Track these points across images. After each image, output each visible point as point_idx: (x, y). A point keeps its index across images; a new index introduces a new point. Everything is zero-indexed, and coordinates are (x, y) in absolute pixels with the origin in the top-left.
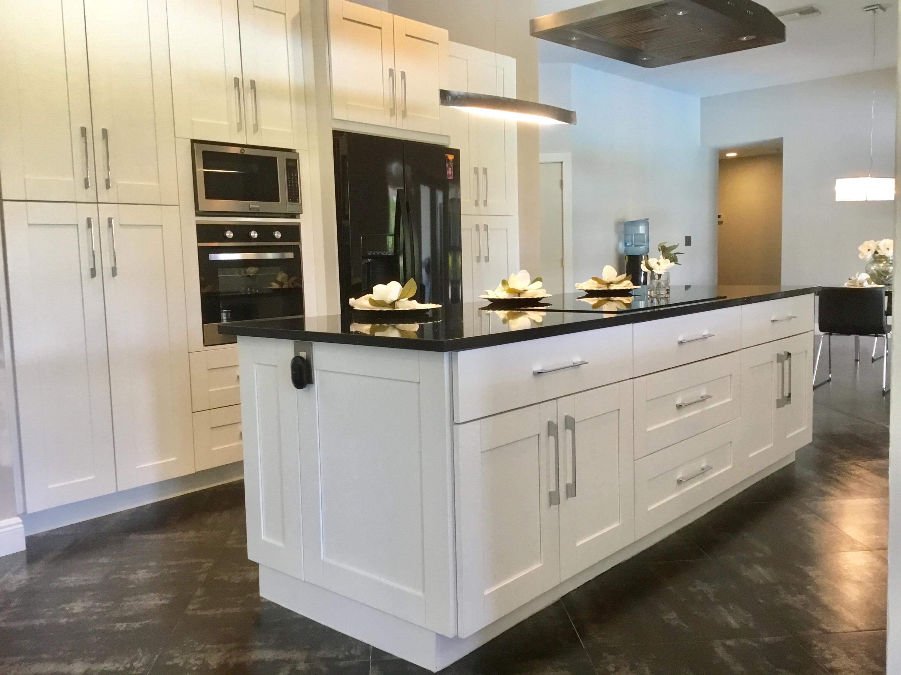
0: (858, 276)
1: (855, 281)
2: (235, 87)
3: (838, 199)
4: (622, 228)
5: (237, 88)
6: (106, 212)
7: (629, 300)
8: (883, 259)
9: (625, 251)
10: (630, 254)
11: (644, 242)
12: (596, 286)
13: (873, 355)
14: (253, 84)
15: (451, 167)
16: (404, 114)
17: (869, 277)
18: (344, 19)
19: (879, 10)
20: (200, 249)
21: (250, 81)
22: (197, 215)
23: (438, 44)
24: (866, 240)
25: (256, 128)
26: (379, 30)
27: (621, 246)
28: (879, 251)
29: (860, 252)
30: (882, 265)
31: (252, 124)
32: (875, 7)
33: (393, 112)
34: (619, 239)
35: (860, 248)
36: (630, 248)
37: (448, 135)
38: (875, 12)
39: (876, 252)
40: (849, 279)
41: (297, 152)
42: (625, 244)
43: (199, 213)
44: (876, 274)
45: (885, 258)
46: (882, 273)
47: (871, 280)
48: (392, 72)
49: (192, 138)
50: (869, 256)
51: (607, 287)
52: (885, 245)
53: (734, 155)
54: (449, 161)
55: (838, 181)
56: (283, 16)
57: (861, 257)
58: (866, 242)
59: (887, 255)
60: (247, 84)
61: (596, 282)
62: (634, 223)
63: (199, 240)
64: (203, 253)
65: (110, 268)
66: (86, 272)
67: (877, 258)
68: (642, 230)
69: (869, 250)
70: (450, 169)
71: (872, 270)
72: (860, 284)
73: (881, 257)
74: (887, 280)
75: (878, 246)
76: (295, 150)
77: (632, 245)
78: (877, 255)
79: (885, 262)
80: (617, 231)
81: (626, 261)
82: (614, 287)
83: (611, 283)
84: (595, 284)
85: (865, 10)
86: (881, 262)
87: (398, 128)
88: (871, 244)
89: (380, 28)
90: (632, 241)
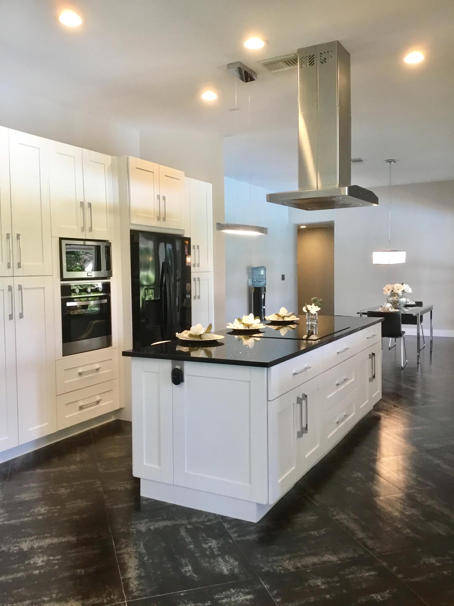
0: (386, 305)
1: (385, 308)
2: (81, 207)
3: (374, 263)
4: (250, 271)
5: (82, 207)
6: (18, 281)
7: (294, 326)
8: (396, 295)
9: (253, 285)
10: (256, 286)
11: (263, 279)
12: (276, 318)
13: (390, 346)
14: (90, 205)
15: (187, 248)
16: (164, 219)
17: (391, 305)
18: (137, 168)
19: (393, 163)
20: (62, 300)
21: (87, 203)
22: (61, 280)
23: (179, 180)
24: (387, 284)
25: (91, 229)
26: (153, 173)
27: (250, 282)
28: (394, 291)
29: (384, 290)
30: (395, 298)
31: (88, 227)
32: (391, 161)
33: (159, 219)
34: (249, 278)
35: (384, 289)
36: (255, 283)
37: (184, 229)
38: (390, 163)
39: (392, 291)
40: (381, 307)
41: (110, 242)
42: (253, 281)
43: (62, 279)
44: (393, 303)
45: (397, 294)
46: (395, 302)
47: (392, 307)
48: (158, 197)
49: (60, 237)
50: (389, 293)
51: (282, 319)
52: (397, 287)
53: (305, 227)
54: (186, 244)
55: (374, 253)
56: (103, 166)
57: (385, 293)
58: (387, 285)
59: (398, 293)
60: (86, 205)
61: (276, 316)
62: (258, 269)
63: (62, 295)
64: (64, 302)
65: (18, 313)
66: (7, 317)
67: (393, 294)
68: (262, 272)
69: (389, 290)
70: (186, 249)
71: (390, 300)
72: (387, 309)
73: (395, 293)
74: (398, 306)
75: (393, 288)
76: (108, 241)
77: (257, 281)
78: (393, 292)
79: (397, 296)
80: (248, 273)
81: (253, 291)
82: (287, 319)
83: (284, 317)
84: (275, 317)
85: (386, 161)
86: (395, 296)
87: (161, 227)
88: (390, 286)
89: (153, 172)
90: (257, 279)
